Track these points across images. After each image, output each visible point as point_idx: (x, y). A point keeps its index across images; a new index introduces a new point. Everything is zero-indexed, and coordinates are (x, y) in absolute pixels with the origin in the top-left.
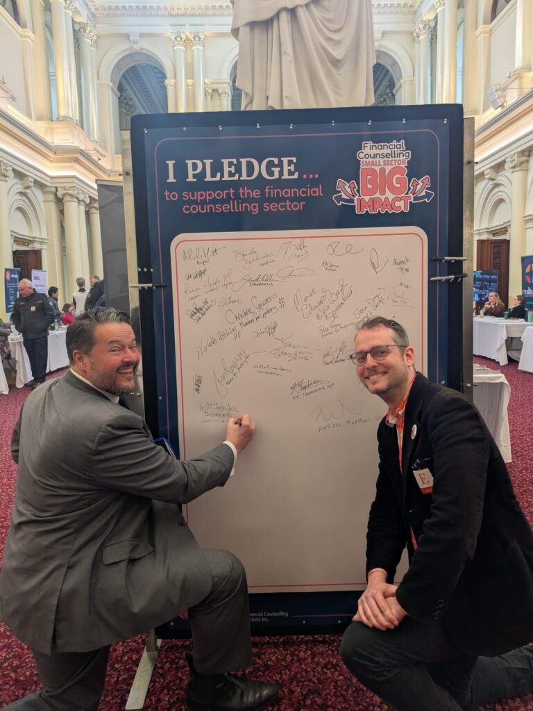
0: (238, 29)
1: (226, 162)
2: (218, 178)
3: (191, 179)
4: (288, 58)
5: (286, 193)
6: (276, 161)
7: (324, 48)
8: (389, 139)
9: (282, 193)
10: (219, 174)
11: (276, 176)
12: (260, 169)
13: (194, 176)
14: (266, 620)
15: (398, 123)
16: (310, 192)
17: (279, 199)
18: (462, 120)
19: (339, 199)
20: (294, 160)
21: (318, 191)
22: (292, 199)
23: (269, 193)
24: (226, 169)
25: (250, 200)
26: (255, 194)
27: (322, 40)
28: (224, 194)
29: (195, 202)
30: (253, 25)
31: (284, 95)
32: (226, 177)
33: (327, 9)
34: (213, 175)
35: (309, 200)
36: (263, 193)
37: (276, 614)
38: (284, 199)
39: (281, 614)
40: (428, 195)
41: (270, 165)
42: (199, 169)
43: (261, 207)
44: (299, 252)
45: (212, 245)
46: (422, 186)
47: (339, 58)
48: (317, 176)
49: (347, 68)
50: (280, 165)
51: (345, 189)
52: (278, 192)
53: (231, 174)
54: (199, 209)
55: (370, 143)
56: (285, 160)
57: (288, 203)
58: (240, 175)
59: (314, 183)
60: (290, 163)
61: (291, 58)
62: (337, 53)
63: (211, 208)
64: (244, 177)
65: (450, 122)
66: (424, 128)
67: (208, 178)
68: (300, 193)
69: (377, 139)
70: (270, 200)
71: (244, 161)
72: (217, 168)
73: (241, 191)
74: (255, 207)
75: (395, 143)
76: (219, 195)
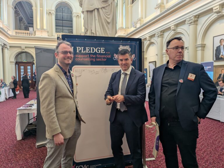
0: (84, 12)
1: (87, 48)
2: (85, 52)
3: (78, 52)
4: (97, 21)
5: (102, 56)
6: (100, 48)
7: (105, 19)
8: (126, 45)
9: (101, 56)
10: (85, 51)
11: (100, 52)
12: (96, 50)
13: (79, 51)
14: (96, 167)
15: (127, 42)
16: (108, 57)
17: (100, 58)
18: (141, 42)
19: (115, 58)
20: (104, 48)
21: (110, 56)
22: (103, 58)
23: (98, 56)
24: (87, 50)
25: (93, 58)
26: (94, 56)
27: (105, 17)
28: (86, 56)
29: (79, 58)
30: (87, 11)
31: (97, 30)
32: (87, 52)
33: (106, 9)
34: (84, 51)
35: (107, 58)
36: (96, 56)
37: (98, 165)
38: (101, 58)
39: (99, 165)
40: (134, 59)
41: (98, 49)
42: (80, 49)
43: (96, 60)
44: (105, 71)
45: (83, 69)
46: (133, 56)
47: (109, 22)
48: (109, 53)
49: (111, 24)
50: (101, 49)
51: (116, 56)
52: (100, 56)
53: (88, 51)
54: (80, 59)
55: (122, 46)
56: (102, 48)
57: (102, 59)
58: (91, 52)
59: (109, 54)
60: (103, 49)
61: (98, 21)
62: (109, 21)
63: (83, 60)
64: (92, 52)
65: (139, 42)
66: (134, 43)
67: (82, 52)
68: (105, 57)
69: (123, 45)
70: (98, 58)
71: (92, 48)
72: (85, 49)
73: (91, 55)
74: (94, 60)
75: (127, 46)
76: (85, 56)
